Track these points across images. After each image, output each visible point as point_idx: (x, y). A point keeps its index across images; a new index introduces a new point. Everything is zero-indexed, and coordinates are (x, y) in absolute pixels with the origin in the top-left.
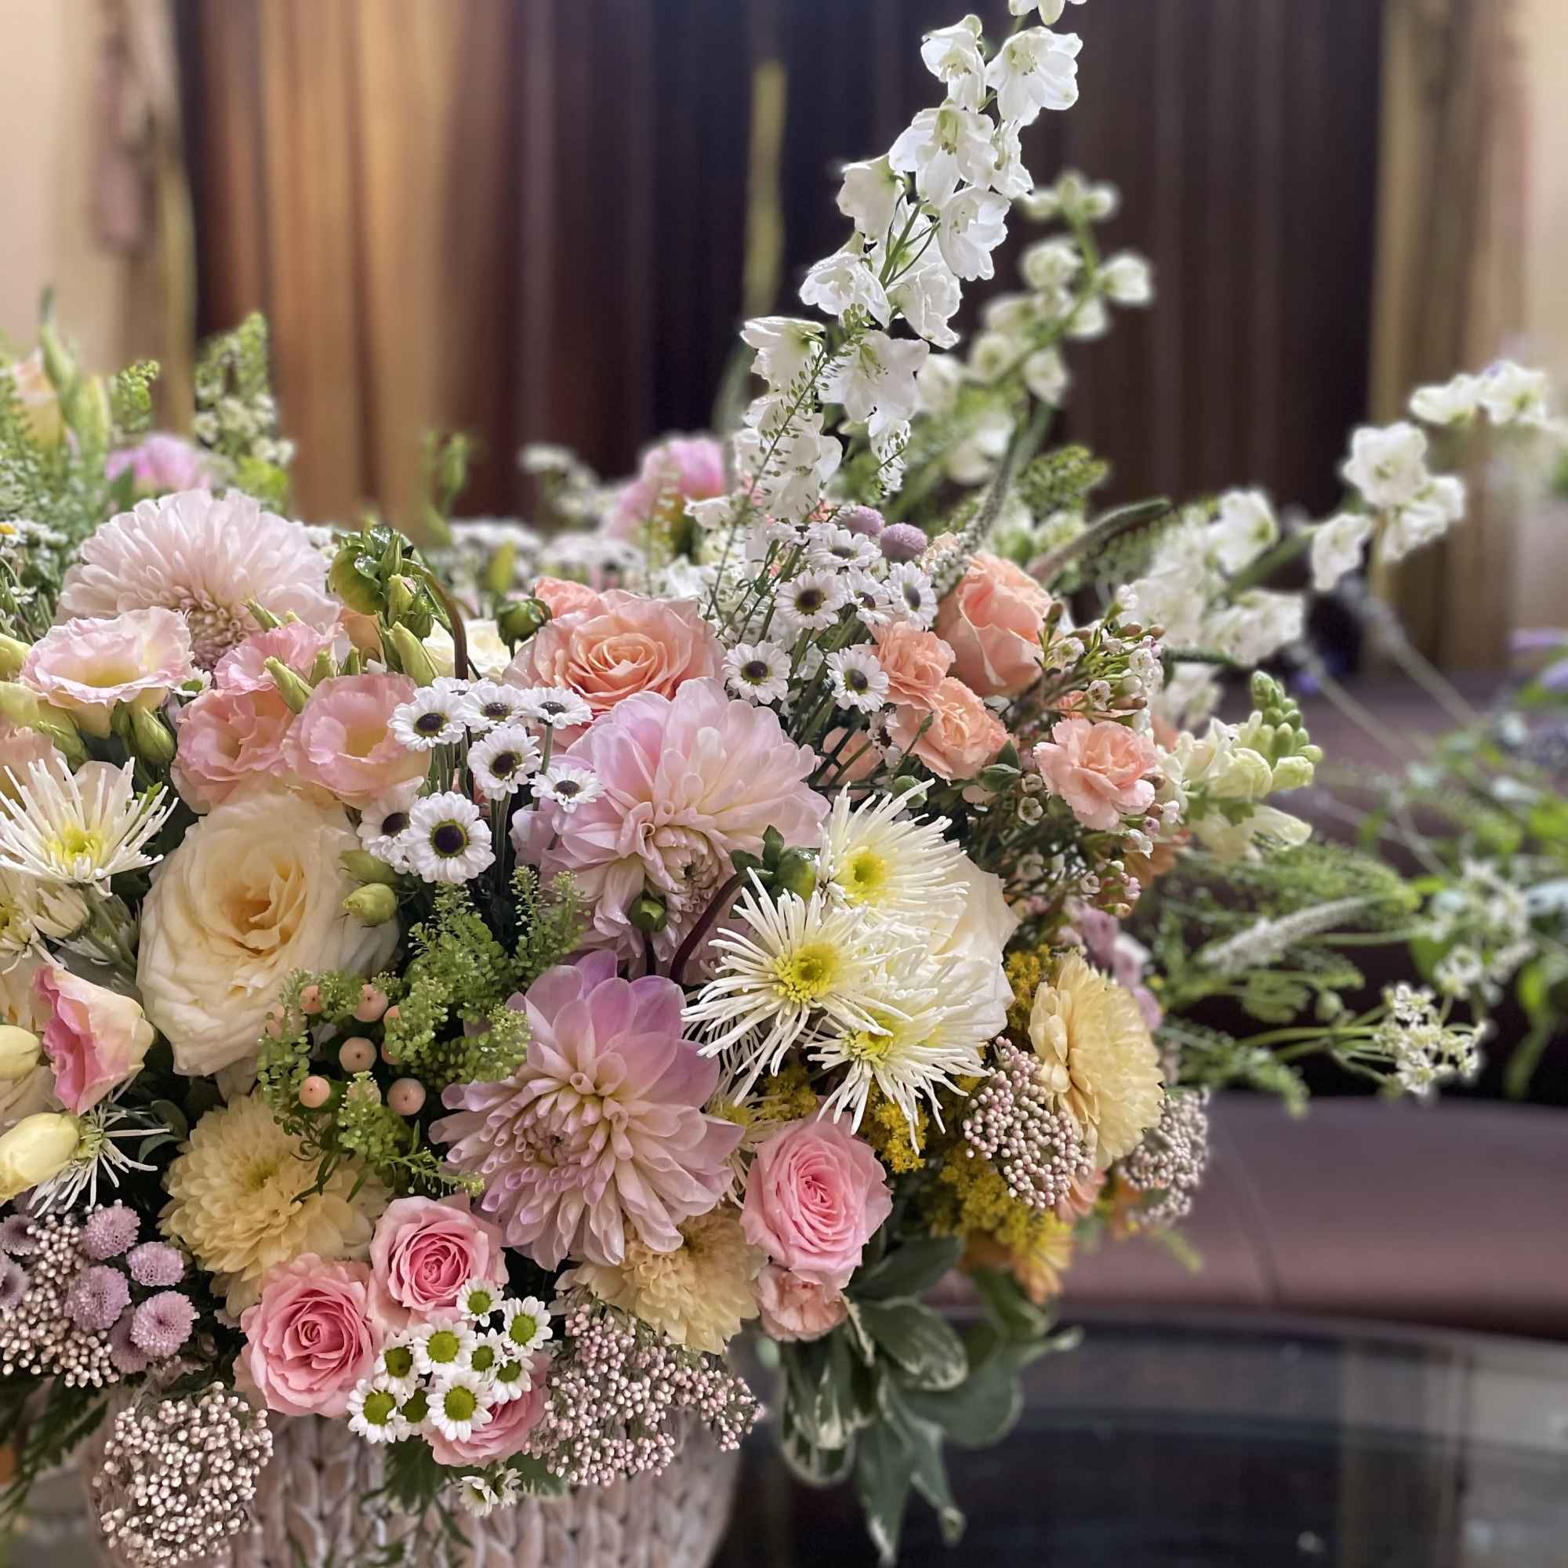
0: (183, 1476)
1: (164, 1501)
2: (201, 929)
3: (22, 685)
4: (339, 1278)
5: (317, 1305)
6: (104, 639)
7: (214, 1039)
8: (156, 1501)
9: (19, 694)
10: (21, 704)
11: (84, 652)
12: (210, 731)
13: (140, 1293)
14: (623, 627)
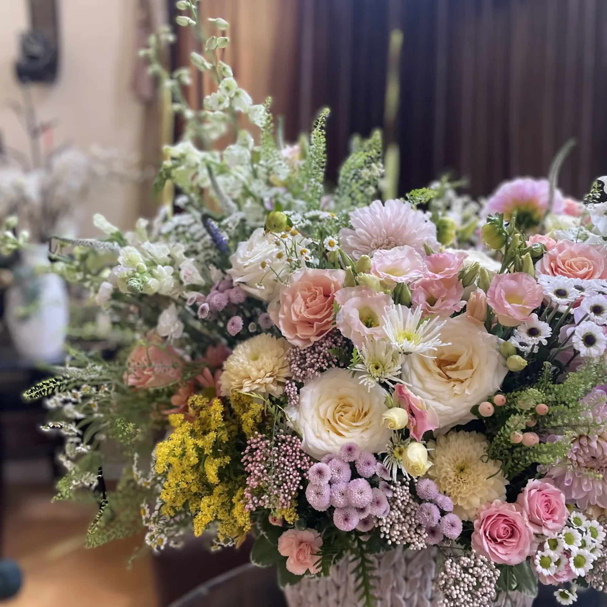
0: (468, 586)
1: (463, 597)
2: (429, 370)
3: (373, 275)
4: (512, 510)
5: (505, 520)
6: (392, 257)
7: (449, 415)
8: (460, 596)
9: (374, 279)
10: (375, 283)
11: (388, 263)
12: (423, 293)
13: (443, 513)
14: (573, 255)
